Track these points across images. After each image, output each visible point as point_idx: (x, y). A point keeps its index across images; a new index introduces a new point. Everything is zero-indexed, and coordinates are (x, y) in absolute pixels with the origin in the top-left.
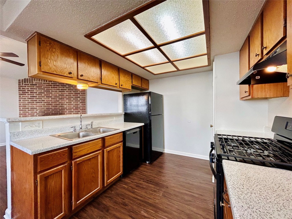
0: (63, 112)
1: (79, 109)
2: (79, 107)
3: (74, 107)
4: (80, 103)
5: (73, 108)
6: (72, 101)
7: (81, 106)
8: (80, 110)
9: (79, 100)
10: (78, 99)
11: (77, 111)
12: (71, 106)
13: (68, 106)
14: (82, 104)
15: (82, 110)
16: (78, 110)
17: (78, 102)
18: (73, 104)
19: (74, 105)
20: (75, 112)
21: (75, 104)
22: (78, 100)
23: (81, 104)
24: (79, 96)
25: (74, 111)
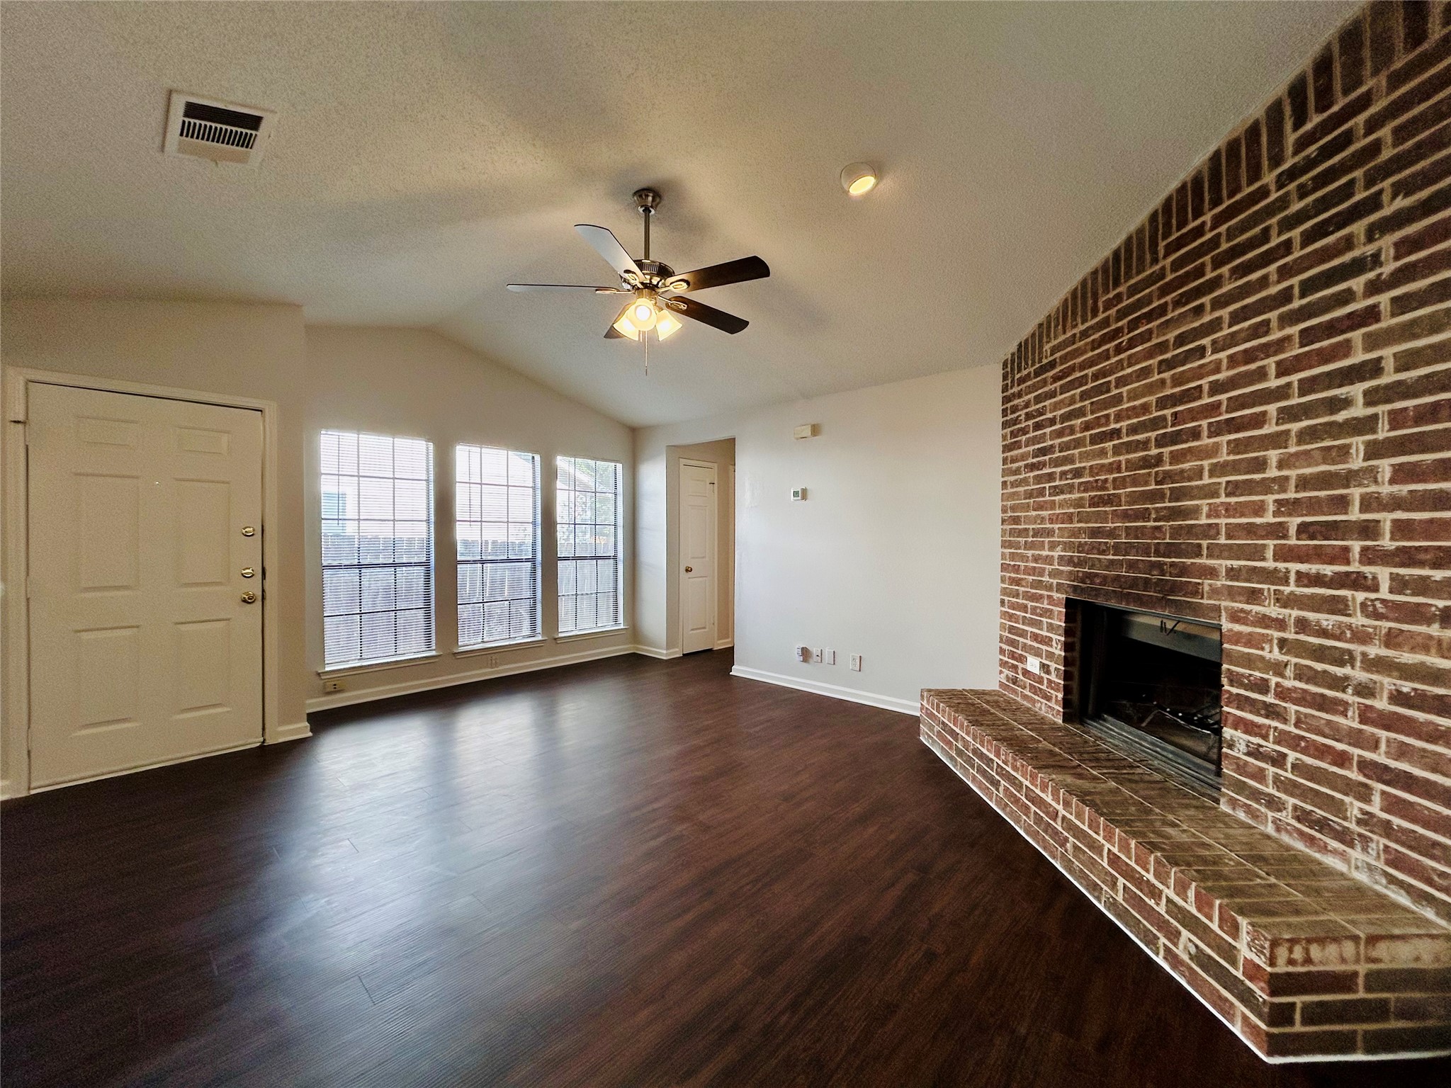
0: (1184, 570)
1: (1356, 546)
2: (1355, 515)
3: (1294, 522)
4: (1374, 451)
5: (1278, 531)
6: (1278, 440)
7: (1397, 503)
8: (1370, 556)
9: (1359, 410)
10: (1346, 403)
11: (1328, 570)
12: (1259, 509)
13: (1230, 510)
14: (1401, 475)
15: (1408, 557)
16: (1343, 556)
17: (1344, 452)
18: (1282, 482)
19: (1291, 495)
20: (1302, 578)
21: (1303, 483)
22: (1341, 417)
23: (1385, 466)
24: (1359, 357)
25: (1294, 567)
